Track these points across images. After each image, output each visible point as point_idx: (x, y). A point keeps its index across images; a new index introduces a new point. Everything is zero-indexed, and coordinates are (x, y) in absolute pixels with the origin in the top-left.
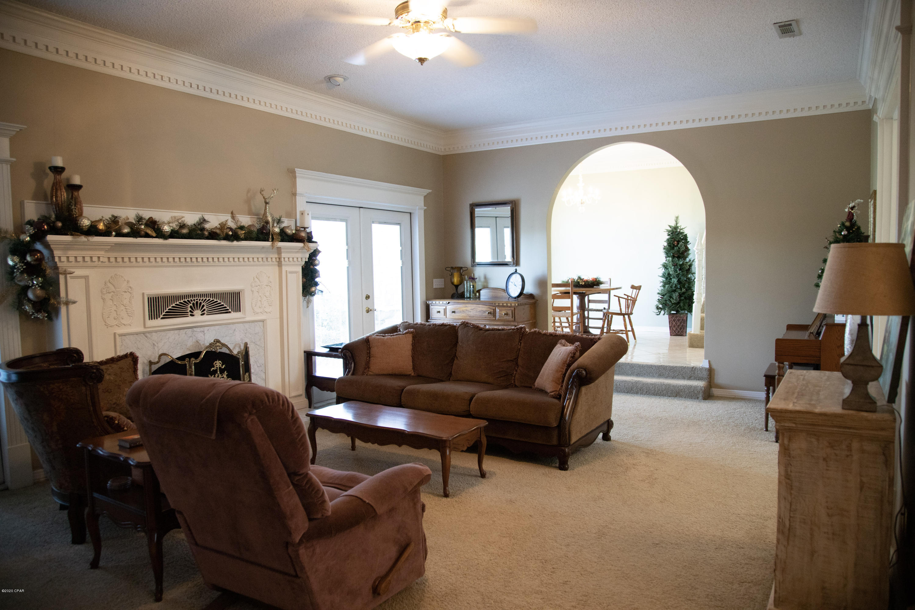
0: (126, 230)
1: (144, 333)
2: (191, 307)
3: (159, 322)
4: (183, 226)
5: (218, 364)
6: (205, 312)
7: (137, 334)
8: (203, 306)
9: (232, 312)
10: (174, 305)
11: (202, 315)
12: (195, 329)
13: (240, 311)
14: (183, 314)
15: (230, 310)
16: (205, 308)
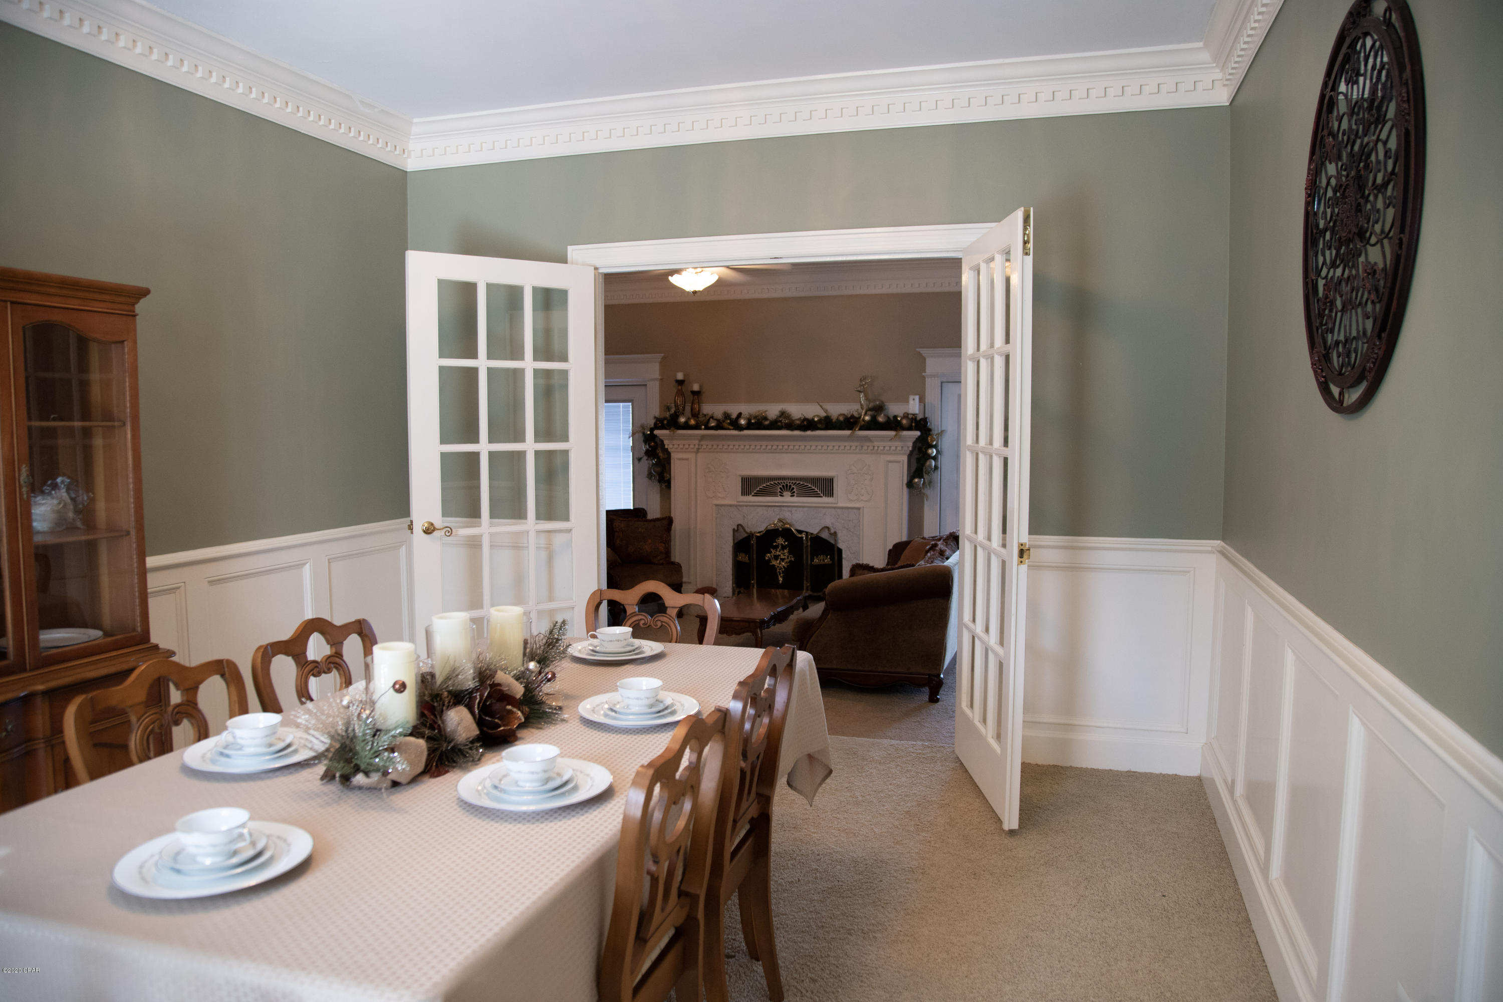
0: (713, 424)
1: (736, 506)
2: (781, 488)
3: (750, 498)
4: (766, 418)
5: (780, 541)
6: (795, 494)
7: (731, 506)
8: (793, 488)
9: (824, 497)
10: (764, 485)
11: (791, 496)
12: (783, 508)
13: (833, 497)
14: (774, 494)
15: (822, 495)
16: (795, 490)
